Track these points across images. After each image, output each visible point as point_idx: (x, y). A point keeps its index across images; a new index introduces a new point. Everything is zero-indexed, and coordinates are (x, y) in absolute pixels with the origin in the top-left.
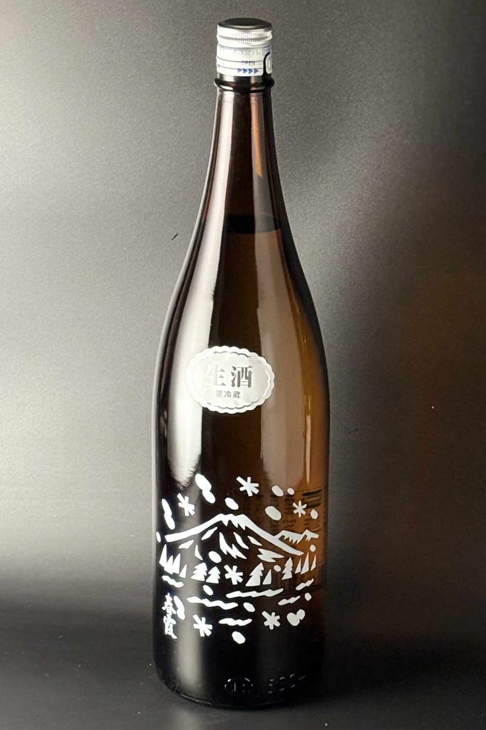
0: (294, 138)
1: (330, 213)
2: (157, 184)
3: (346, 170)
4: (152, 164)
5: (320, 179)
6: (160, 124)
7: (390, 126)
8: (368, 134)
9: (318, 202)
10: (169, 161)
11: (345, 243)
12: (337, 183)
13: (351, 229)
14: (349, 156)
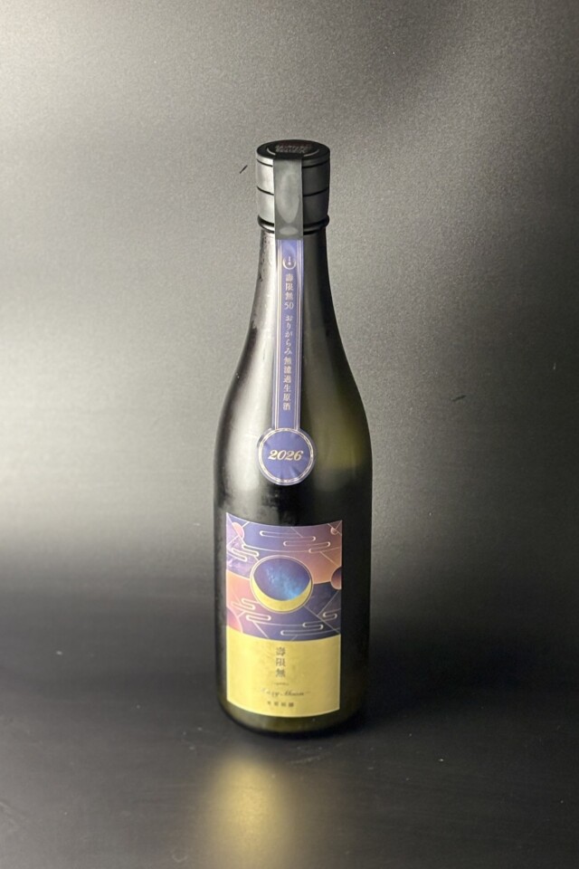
0: (388, 47)
1: (431, 138)
2: (222, 105)
3: (452, 84)
4: (214, 81)
5: (419, 97)
6: (224, 31)
7: (506, 29)
8: (479, 40)
9: (417, 125)
10: (235, 76)
11: (450, 174)
12: (440, 100)
13: (457, 157)
14: (455, 66)
